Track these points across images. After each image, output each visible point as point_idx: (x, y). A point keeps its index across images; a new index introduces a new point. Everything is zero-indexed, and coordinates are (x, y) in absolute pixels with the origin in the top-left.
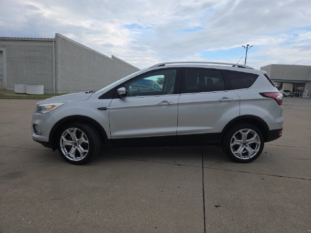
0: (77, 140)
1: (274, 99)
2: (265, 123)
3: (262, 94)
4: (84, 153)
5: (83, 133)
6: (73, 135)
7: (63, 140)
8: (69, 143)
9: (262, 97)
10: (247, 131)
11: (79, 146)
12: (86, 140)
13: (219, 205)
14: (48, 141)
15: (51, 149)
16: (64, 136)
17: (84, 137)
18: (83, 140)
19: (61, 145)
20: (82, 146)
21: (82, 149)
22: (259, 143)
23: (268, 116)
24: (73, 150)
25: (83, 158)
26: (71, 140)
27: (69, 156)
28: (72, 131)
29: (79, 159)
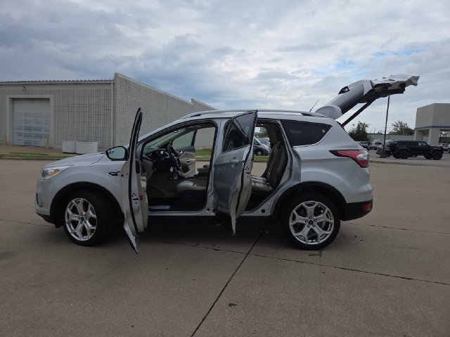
0: (84, 213)
1: (353, 158)
2: (339, 193)
3: (334, 152)
4: (92, 231)
5: (90, 205)
6: (80, 207)
7: (68, 214)
8: (75, 217)
9: (333, 156)
10: (314, 203)
11: (87, 221)
12: (94, 214)
13: (235, 303)
14: (48, 214)
15: (54, 225)
16: (70, 207)
17: (91, 209)
18: (91, 214)
19: (66, 220)
20: (89, 221)
21: (90, 226)
22: (332, 221)
23: (343, 183)
24: (80, 226)
25: (90, 237)
26: (78, 213)
27: (75, 234)
28: (78, 203)
29: (86, 238)
